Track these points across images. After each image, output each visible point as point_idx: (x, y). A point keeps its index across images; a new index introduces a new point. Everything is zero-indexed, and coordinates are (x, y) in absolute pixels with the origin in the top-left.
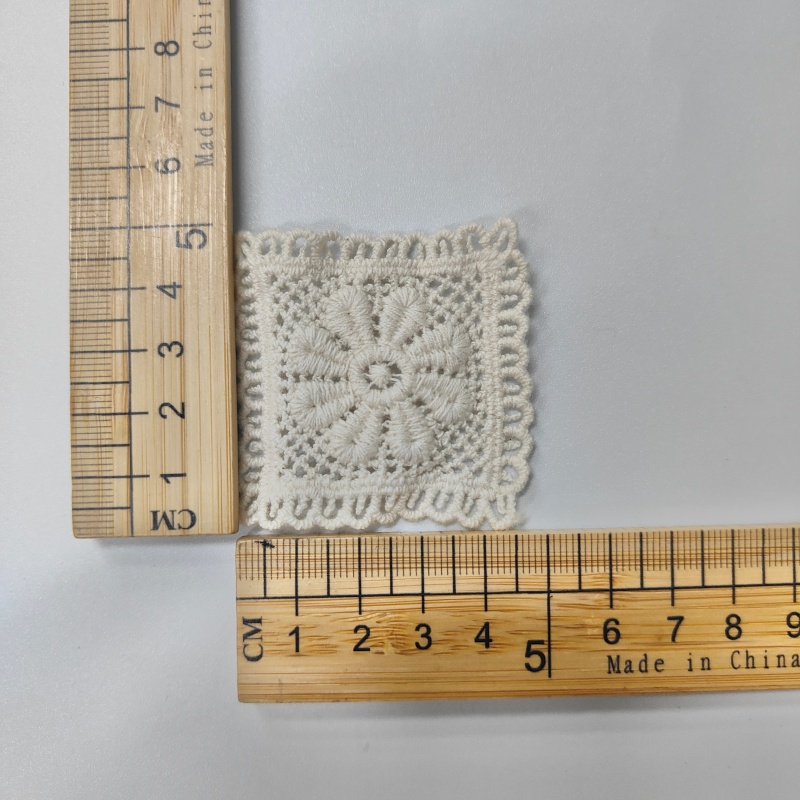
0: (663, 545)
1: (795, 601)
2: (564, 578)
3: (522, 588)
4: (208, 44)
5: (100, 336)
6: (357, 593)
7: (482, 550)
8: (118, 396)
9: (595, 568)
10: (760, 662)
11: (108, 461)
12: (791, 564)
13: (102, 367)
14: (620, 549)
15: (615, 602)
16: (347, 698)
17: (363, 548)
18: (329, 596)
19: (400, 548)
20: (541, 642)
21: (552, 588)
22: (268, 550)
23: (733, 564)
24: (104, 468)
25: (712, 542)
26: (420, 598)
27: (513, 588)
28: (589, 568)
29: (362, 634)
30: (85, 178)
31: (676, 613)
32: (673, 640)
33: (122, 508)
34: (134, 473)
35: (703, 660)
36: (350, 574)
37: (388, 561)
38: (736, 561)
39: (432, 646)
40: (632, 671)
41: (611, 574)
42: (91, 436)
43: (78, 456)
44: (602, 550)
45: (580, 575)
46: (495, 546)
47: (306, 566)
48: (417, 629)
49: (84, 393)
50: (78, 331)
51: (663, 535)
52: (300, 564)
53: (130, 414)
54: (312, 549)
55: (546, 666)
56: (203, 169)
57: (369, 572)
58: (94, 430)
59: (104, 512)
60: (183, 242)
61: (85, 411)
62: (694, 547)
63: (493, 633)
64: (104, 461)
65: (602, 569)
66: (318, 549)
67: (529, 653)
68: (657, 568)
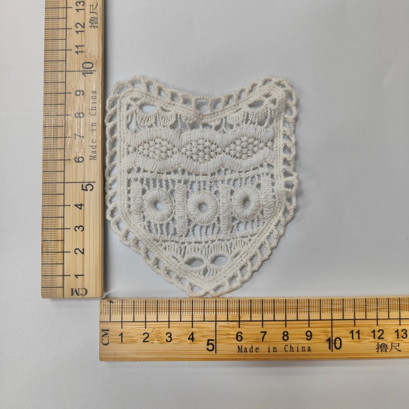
0: (259, 305)
1: (309, 326)
2: (222, 316)
3: (206, 320)
4: (95, 114)
5: (53, 223)
6: (144, 320)
7: (191, 305)
8: (59, 246)
9: (233, 313)
10: (295, 349)
11: (55, 270)
12: (308, 313)
13: (53, 235)
14: (243, 306)
15: (241, 326)
16: (140, 360)
17: (147, 304)
18: (134, 321)
19: (161, 304)
20: (213, 340)
21: (217, 320)
22: (112, 304)
23: (286, 312)
24: (54, 272)
25: (278, 304)
26: (168, 323)
27: (203, 320)
28: (231, 313)
29: (146, 335)
30: (48, 164)
31: (264, 330)
32: (263, 340)
33: (60, 287)
34: (65, 274)
35: (274, 348)
36: (142, 313)
37: (156, 309)
38: (287, 311)
39: (172, 341)
40: (247, 352)
41: (239, 315)
42: (49, 260)
43: (44, 268)
44: (236, 306)
45: (228, 315)
46: (196, 304)
47: (126, 310)
48: (167, 334)
49: (47, 244)
50: (45, 221)
51: (259, 301)
52: (123, 309)
53: (64, 252)
54: (128, 304)
55: (215, 349)
56: (92, 161)
57: (149, 313)
58: (50, 258)
59: (53, 289)
60: (84, 188)
61: (47, 251)
62: (271, 305)
63: (194, 336)
64: (54, 270)
65: (236, 313)
66: (130, 304)
67: (208, 344)
68: (257, 313)
